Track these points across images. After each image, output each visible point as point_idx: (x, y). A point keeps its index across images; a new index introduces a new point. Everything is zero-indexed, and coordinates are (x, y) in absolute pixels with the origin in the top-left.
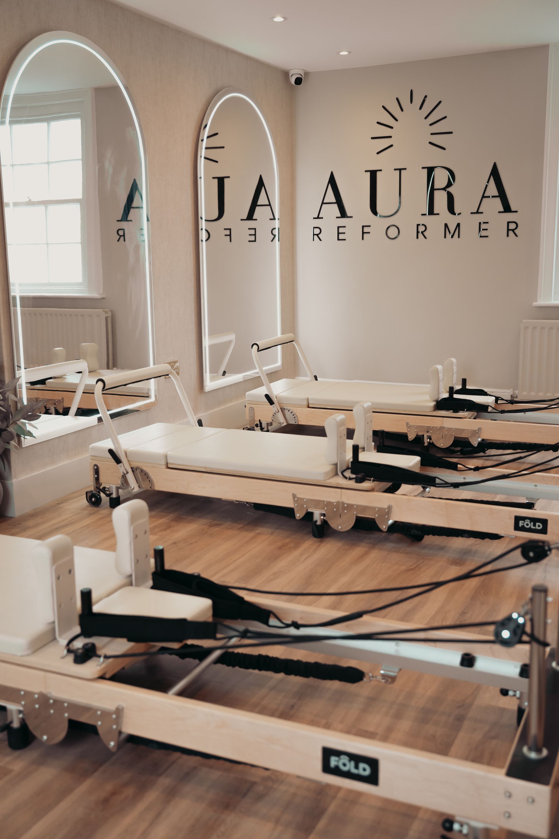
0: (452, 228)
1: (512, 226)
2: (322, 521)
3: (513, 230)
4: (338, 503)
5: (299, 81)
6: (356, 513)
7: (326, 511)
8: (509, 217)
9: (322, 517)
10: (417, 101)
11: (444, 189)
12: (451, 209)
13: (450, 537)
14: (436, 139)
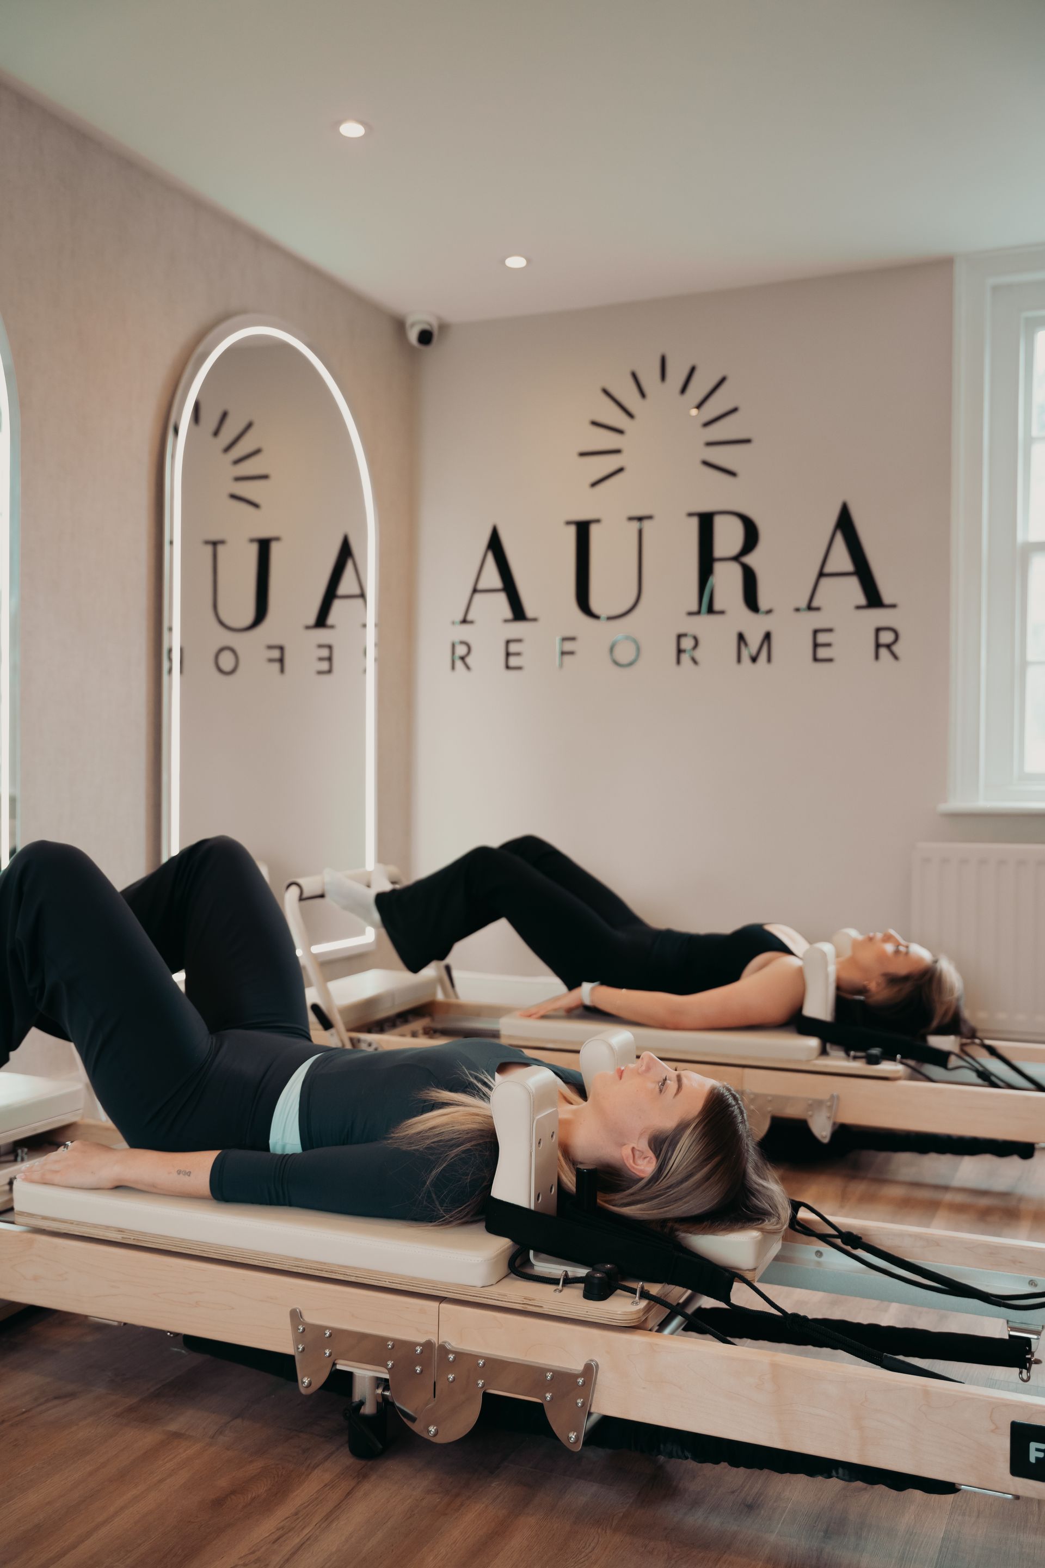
0: (754, 640)
1: (886, 637)
2: (378, 1404)
3: (888, 646)
4: (428, 1345)
5: (426, 337)
6: (484, 1385)
7: (390, 1370)
8: (878, 617)
9: (379, 1391)
10: (676, 375)
11: (736, 558)
12: (751, 600)
13: (787, 1476)
14: (717, 455)
